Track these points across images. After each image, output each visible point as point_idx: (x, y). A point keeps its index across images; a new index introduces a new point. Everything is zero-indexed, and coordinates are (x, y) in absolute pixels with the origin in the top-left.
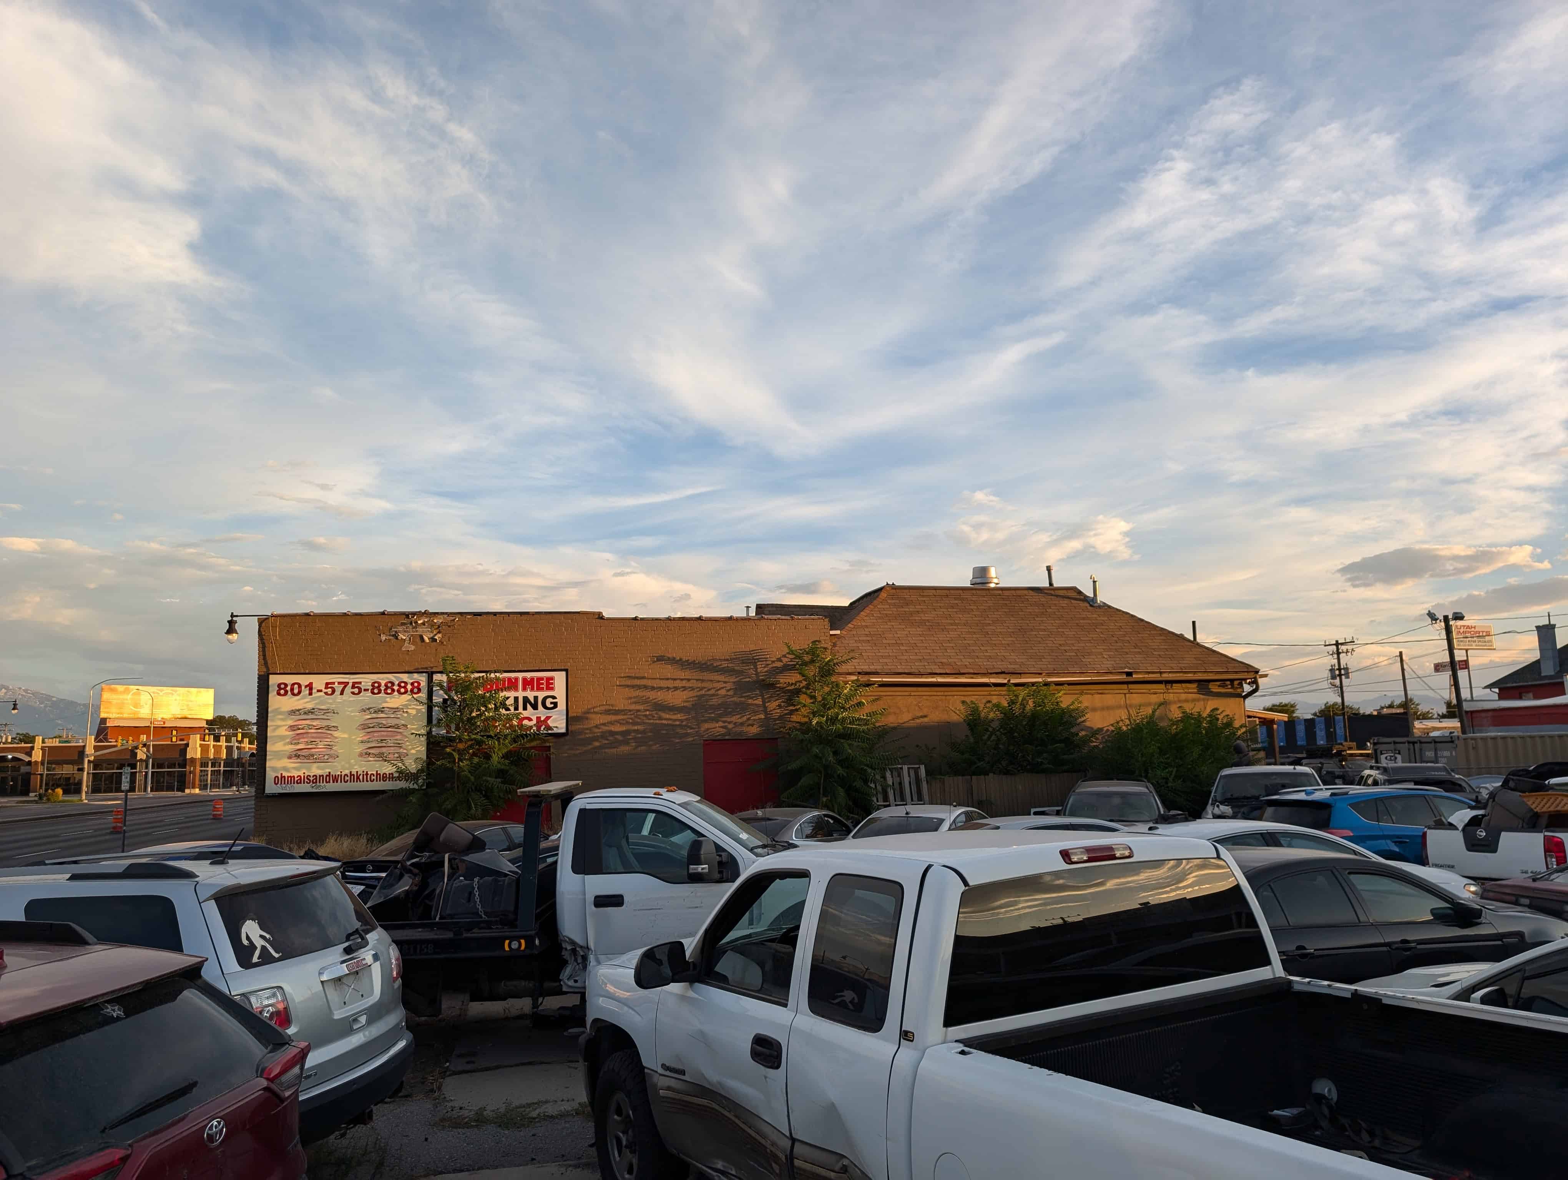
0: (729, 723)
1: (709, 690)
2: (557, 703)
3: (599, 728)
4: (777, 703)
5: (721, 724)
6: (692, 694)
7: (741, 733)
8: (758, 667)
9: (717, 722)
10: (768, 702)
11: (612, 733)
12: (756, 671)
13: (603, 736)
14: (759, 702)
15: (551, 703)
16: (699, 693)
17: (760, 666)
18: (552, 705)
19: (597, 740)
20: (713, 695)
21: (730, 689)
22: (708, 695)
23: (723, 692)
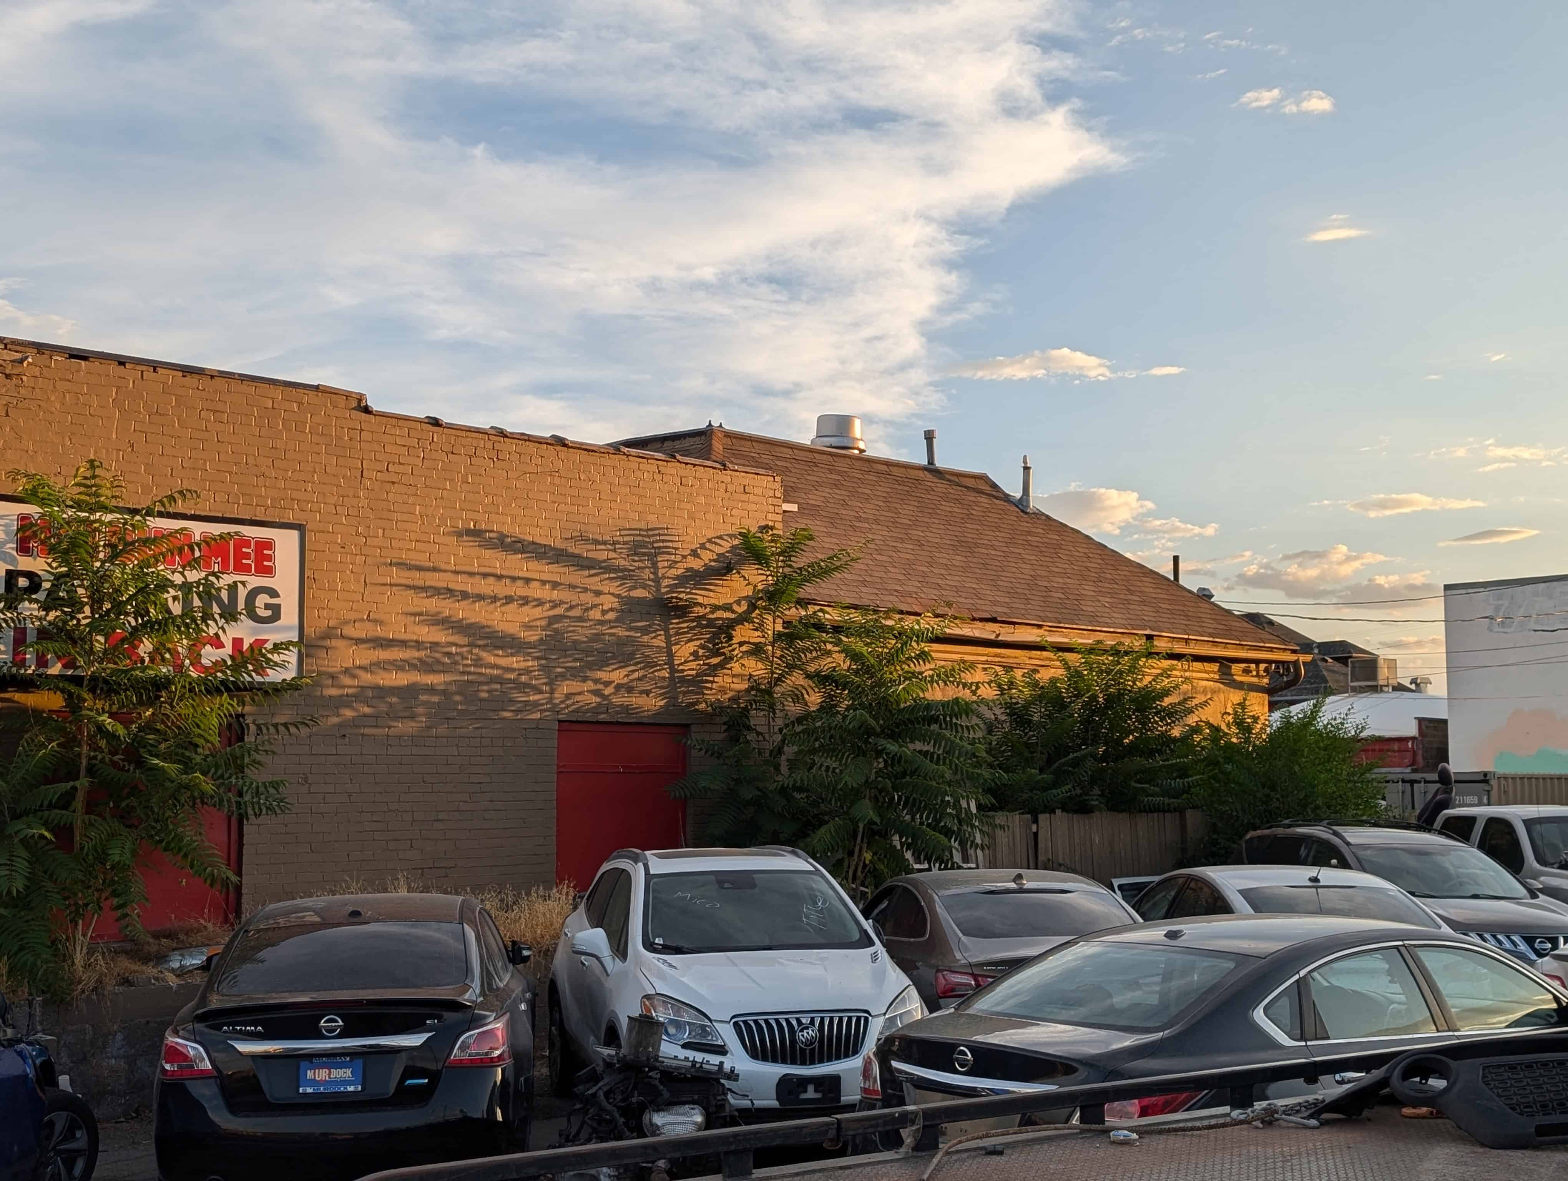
0: (607, 684)
1: (572, 607)
2: (278, 606)
3: (354, 676)
4: (692, 647)
5: (590, 685)
6: (538, 612)
7: (626, 709)
8: (660, 565)
9: (585, 679)
10: (676, 644)
11: (382, 692)
12: (655, 573)
13: (362, 695)
14: (660, 642)
15: (267, 606)
16: (551, 613)
17: (662, 562)
18: (269, 613)
19: (348, 706)
20: (580, 619)
21: (611, 610)
22: (570, 617)
23: (596, 614)
